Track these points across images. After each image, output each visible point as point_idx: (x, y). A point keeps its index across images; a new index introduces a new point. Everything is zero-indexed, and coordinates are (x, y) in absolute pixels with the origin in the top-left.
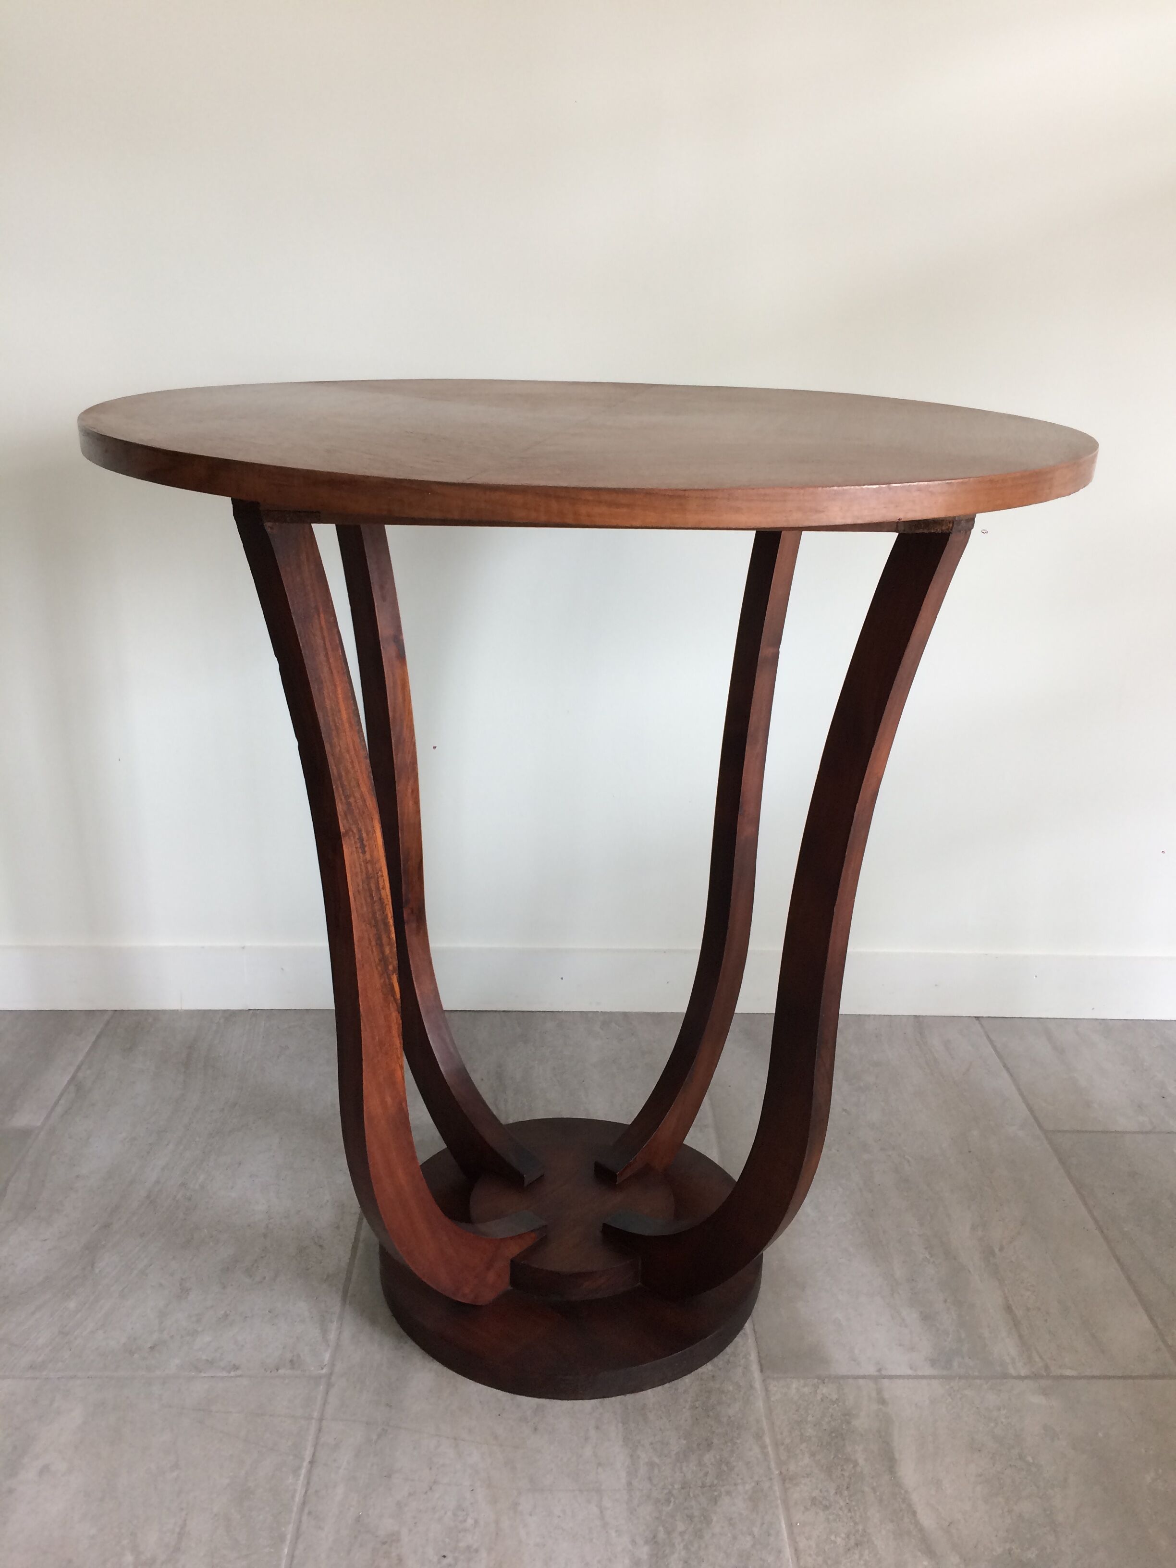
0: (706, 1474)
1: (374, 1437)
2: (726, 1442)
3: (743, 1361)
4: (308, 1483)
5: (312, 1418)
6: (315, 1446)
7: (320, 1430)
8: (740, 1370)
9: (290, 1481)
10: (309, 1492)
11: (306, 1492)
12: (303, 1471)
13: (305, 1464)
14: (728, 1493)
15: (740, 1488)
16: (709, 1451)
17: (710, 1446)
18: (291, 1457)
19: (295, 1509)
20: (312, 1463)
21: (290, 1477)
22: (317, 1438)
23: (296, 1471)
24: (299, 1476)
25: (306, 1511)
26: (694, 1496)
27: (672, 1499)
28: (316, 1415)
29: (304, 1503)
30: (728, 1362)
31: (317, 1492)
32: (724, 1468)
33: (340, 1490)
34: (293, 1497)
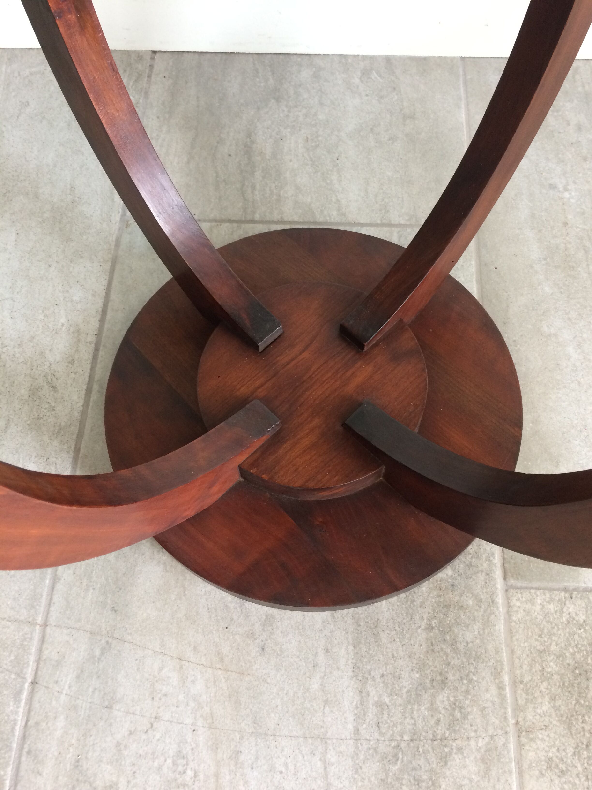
0: (438, 721)
1: (98, 653)
2: (462, 679)
3: (485, 565)
4: (29, 711)
5: (37, 624)
6: (38, 661)
7: (43, 640)
8: (482, 577)
9: (11, 708)
10: (29, 723)
11: (26, 724)
12: (24, 695)
13: (27, 685)
14: (460, 750)
15: (472, 743)
16: (443, 689)
17: (444, 683)
18: (13, 676)
19: (15, 745)
20: (34, 683)
21: (11, 704)
22: (40, 650)
23: (17, 695)
24: (20, 701)
25: (26, 750)
26: (423, 752)
27: (400, 756)
28: (40, 620)
29: (24, 738)
30: (470, 565)
31: (37, 724)
32: (458, 715)
33: (61, 723)
34: (13, 729)
